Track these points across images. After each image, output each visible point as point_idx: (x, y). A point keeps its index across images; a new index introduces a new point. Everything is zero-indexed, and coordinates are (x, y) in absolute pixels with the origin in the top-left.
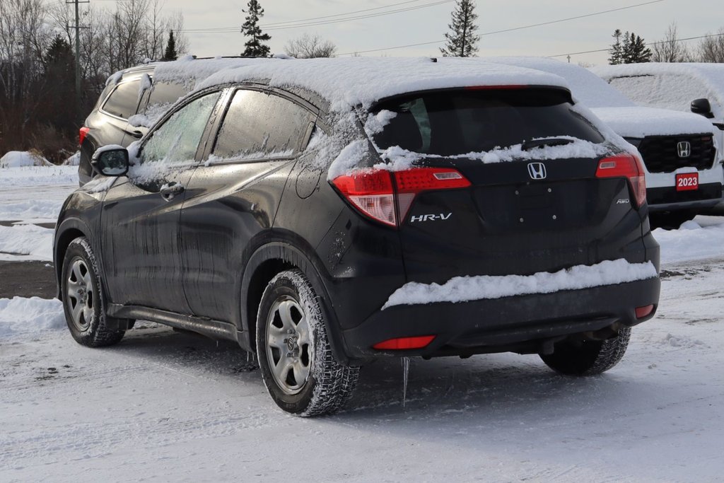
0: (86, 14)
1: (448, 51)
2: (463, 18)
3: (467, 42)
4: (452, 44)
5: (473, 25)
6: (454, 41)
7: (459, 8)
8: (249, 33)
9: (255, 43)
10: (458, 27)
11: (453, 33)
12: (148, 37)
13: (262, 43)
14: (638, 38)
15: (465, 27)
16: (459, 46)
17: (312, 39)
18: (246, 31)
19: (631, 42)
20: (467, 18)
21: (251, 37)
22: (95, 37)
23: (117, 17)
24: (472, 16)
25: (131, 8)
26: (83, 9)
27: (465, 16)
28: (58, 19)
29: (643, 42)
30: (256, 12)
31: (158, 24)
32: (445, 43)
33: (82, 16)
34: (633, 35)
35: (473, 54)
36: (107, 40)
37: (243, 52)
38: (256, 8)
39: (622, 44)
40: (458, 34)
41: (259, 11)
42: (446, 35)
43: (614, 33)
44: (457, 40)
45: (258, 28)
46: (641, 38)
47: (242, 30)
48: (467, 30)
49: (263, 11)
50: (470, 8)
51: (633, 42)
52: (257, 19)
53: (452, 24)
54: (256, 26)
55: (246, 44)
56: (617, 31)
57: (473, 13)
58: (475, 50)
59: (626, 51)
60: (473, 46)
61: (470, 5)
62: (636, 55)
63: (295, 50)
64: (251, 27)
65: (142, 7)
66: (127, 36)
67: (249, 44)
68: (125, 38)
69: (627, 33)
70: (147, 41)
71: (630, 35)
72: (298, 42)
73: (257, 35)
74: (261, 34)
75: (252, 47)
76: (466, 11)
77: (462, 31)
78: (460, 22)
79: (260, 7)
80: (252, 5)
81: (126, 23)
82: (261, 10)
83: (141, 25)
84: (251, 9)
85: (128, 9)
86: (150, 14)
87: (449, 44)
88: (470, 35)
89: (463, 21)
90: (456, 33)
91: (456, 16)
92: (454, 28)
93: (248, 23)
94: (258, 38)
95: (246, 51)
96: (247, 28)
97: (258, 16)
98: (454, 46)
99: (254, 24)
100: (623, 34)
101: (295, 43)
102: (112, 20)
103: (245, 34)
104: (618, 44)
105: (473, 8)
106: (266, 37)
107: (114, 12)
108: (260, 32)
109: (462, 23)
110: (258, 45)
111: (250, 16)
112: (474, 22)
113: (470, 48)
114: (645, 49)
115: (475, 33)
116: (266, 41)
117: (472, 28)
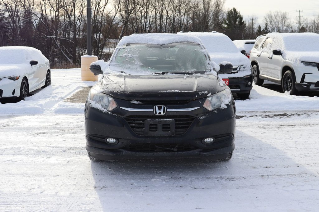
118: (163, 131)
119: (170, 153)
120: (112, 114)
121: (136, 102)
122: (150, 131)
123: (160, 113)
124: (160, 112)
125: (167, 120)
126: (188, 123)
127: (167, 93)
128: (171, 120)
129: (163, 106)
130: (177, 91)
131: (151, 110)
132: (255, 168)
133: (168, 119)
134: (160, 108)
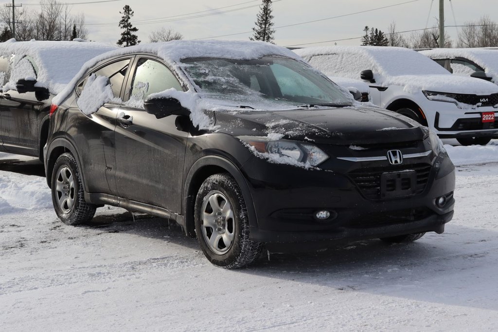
0: (21, 14)
1: (254, 39)
2: (265, 18)
3: (267, 33)
4: (257, 35)
5: (271, 23)
6: (259, 33)
7: (262, 12)
8: (124, 27)
9: (128, 33)
10: (261, 24)
11: (258, 28)
12: (62, 29)
13: (133, 33)
14: (380, 31)
15: (265, 24)
16: (262, 36)
17: (167, 31)
18: (122, 25)
19: (375, 34)
20: (267, 18)
21: (125, 30)
22: (28, 29)
23: (41, 16)
24: (270, 17)
25: (51, 10)
26: (20, 11)
27: (266, 17)
28: (3, 17)
29: (383, 34)
30: (129, 13)
31: (68, 21)
32: (253, 34)
33: (19, 15)
34: (376, 29)
35: (271, 41)
36: (35, 31)
37: (120, 39)
38: (128, 11)
39: (370, 35)
40: (261, 28)
41: (130, 12)
42: (254, 29)
43: (364, 28)
44: (261, 32)
45: (130, 23)
46: (382, 32)
47: (120, 25)
48: (267, 26)
49: (133, 13)
50: (269, 12)
51: (377, 34)
52: (129, 18)
53: (257, 22)
54: (129, 22)
55: (122, 34)
56: (366, 27)
57: (271, 15)
58: (272, 39)
59: (372, 40)
60: (271, 36)
61: (269, 10)
62: (378, 43)
63: (156, 38)
64: (125, 23)
65: (58, 9)
66: (48, 28)
67: (123, 34)
68: (46, 30)
69: (373, 29)
70: (61, 32)
71: (375, 30)
72: (158, 33)
73: (129, 28)
74: (132, 28)
75: (126, 36)
76: (267, 14)
77: (263, 26)
78: (262, 21)
79: (131, 10)
80: (126, 8)
81: (47, 20)
82: (132, 12)
83: (57, 22)
84: (126, 11)
85: (49, 11)
86: (63, 14)
87: (255, 35)
88: (269, 29)
89: (264, 20)
90: (260, 28)
91: (260, 17)
92: (259, 24)
93: (123, 20)
94: (130, 30)
95: (122, 39)
96: (123, 24)
97: (130, 16)
98: (259, 36)
99: (127, 21)
100: (370, 29)
101: (156, 34)
102: (38, 18)
103: (122, 28)
104: (367, 36)
105: (271, 11)
106: (135, 29)
107: (40, 12)
108: (131, 26)
109: (264, 21)
110: (130, 34)
111: (125, 16)
112: (272, 21)
113: (269, 38)
114: (384, 39)
115: (272, 28)
116: (135, 32)
117: (270, 25)
118: (403, 189)
119: (406, 224)
120: (323, 170)
121: (356, 148)
122: (388, 191)
123: (396, 162)
124: (396, 159)
125: (406, 172)
126: (426, 175)
127: (386, 131)
128: (412, 170)
129: (397, 151)
130: (393, 128)
131: (384, 158)
132: (468, 243)
133: (408, 170)
134: (395, 154)
